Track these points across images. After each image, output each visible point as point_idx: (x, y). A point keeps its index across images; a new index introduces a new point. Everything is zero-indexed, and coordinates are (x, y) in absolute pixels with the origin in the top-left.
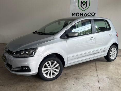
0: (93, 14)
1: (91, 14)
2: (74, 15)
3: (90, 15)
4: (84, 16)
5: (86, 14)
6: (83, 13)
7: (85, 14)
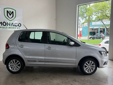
2: (1, 24)
3: (17, 26)
4: (11, 26)
6: (10, 23)
7: (12, 24)
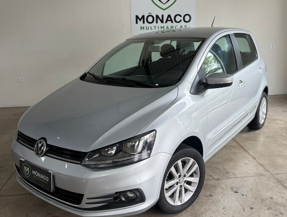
0: (187, 18)
1: (182, 18)
4: (166, 22)
5: (171, 18)
6: (163, 16)
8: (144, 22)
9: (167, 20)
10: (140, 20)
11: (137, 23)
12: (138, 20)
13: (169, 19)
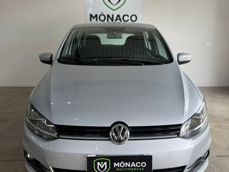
0: (134, 18)
1: (129, 18)
2: (95, 18)
4: (116, 21)
5: (120, 18)
6: (113, 15)
8: (97, 20)
9: (117, 19)
10: (94, 18)
11: (91, 20)
12: (92, 18)
13: (118, 18)
